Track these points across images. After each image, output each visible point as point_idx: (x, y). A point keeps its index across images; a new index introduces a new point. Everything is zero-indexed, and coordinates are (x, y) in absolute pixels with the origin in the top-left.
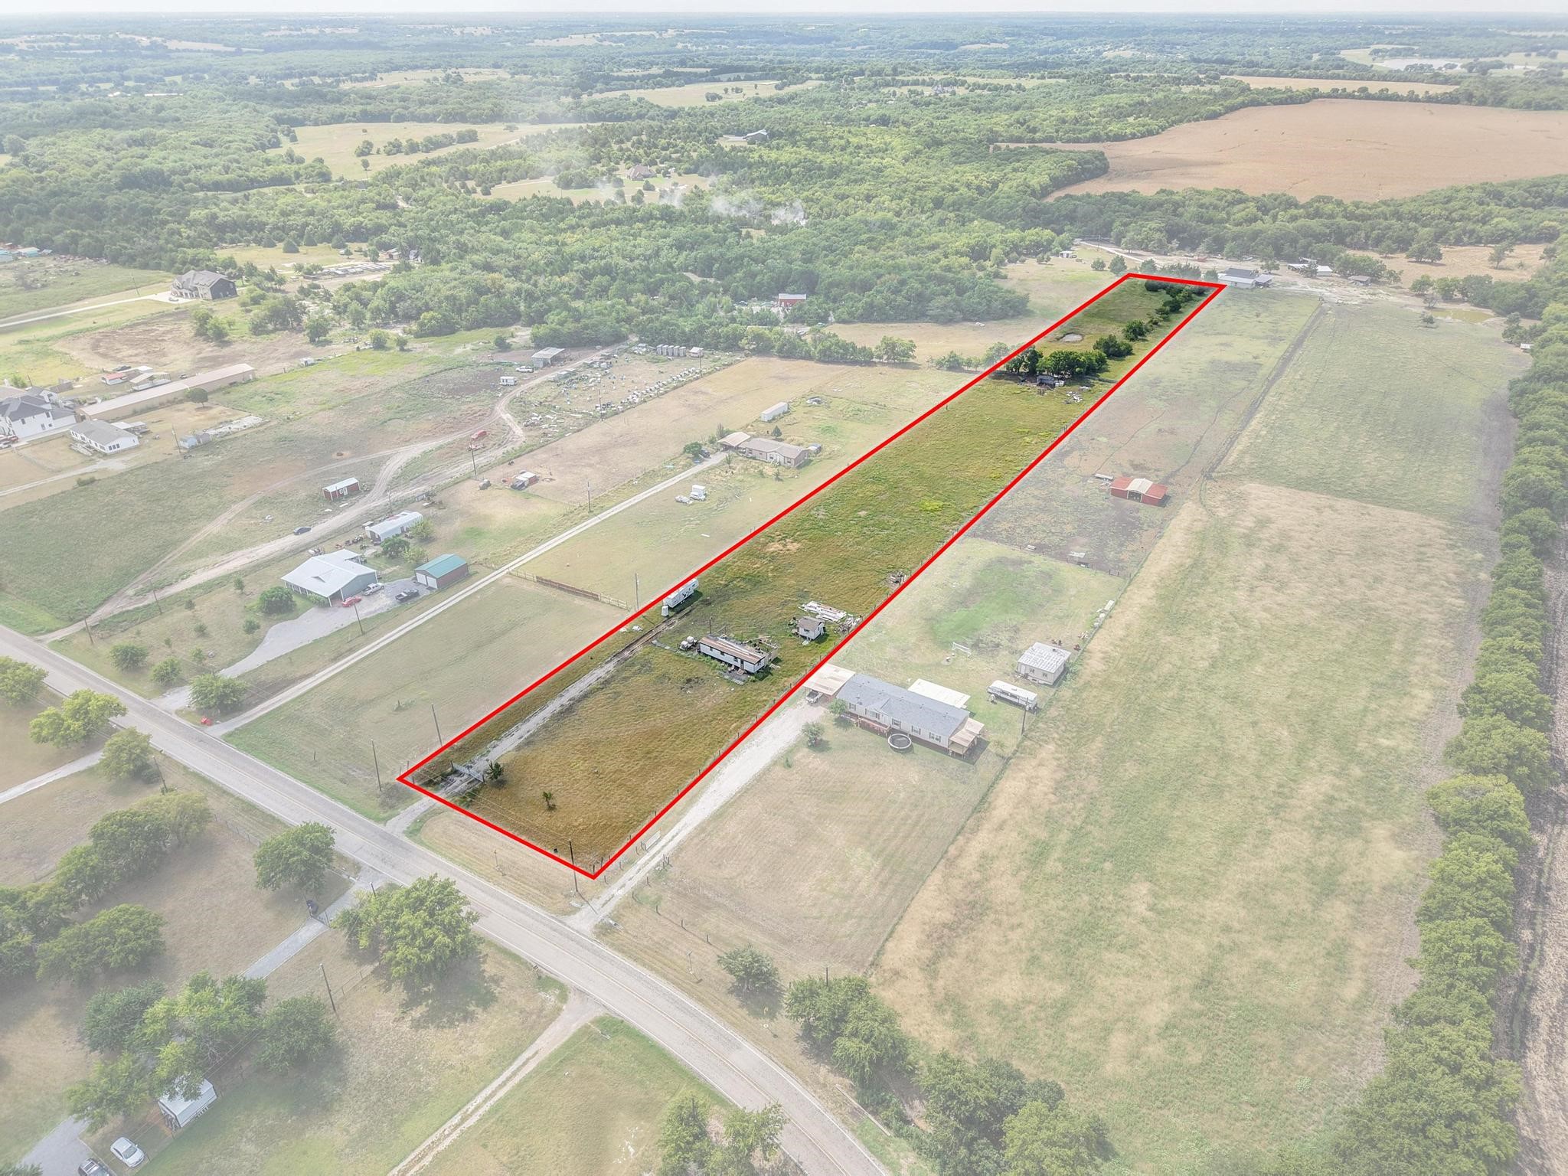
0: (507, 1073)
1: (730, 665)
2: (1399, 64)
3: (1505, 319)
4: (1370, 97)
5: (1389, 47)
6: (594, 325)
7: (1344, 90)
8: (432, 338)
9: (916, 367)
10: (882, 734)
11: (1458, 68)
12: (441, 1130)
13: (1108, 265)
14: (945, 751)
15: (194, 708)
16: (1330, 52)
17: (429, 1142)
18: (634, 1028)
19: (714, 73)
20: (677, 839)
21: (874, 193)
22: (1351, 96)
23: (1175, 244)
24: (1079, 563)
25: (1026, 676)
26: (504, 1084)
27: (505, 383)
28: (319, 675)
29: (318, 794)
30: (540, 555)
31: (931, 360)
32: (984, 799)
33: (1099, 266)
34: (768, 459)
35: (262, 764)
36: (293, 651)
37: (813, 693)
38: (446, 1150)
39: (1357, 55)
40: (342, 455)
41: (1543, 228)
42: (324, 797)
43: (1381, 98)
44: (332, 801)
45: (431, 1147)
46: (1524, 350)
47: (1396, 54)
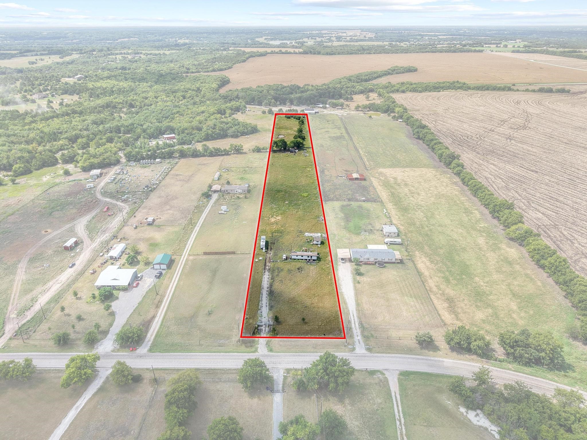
0: (395, 403)
1: (307, 260)
2: (277, 43)
3: (387, 114)
4: (283, 53)
5: (269, 37)
6: (107, 158)
7: (275, 51)
8: (23, 176)
9: (245, 153)
10: (373, 264)
11: (293, 43)
12: (398, 428)
13: (267, 112)
14: (394, 263)
15: (118, 347)
16: (252, 39)
17: (399, 433)
18: (412, 371)
19: (21, 53)
20: (355, 316)
21: (157, 95)
22: (277, 53)
23: (278, 103)
24: (364, 201)
25: (388, 236)
26: (398, 406)
27: (89, 187)
28: (158, 315)
29: (219, 354)
30: (192, 245)
31: (250, 150)
32: (418, 272)
33: (264, 112)
34: (235, 192)
35: (180, 354)
36: (134, 310)
37: (342, 259)
38: (406, 432)
39: (261, 40)
40: (47, 231)
41: (369, 88)
42: (222, 354)
43: (286, 53)
44: (227, 354)
45: (401, 434)
46: (400, 121)
47: (272, 39)
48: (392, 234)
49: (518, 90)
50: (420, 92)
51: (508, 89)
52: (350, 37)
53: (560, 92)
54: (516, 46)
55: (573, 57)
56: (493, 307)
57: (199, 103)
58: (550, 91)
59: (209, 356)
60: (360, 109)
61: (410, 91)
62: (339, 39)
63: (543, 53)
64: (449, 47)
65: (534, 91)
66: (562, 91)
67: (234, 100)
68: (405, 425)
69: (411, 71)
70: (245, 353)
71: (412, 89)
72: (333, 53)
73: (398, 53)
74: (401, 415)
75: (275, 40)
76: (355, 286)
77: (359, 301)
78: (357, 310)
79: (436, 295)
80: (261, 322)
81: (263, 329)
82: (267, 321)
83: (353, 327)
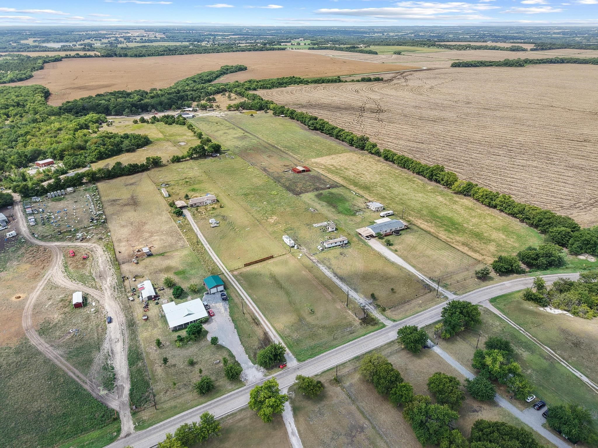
0: (506, 321)
1: (340, 245)
2: (58, 45)
3: (263, 111)
4: (81, 57)
5: (39, 39)
7: (70, 55)
9: (165, 165)
10: (391, 235)
11: (78, 46)
12: (525, 335)
13: (138, 121)
14: (404, 229)
15: (265, 370)
20: (421, 275)
22: (74, 57)
24: (329, 188)
25: (377, 210)
26: (510, 322)
27: (11, 236)
28: (267, 330)
29: (359, 339)
30: (222, 262)
31: (168, 161)
32: (425, 231)
33: (136, 122)
34: (205, 204)
35: (329, 352)
36: (239, 335)
37: (367, 237)
38: (532, 335)
39: (30, 42)
40: (20, 297)
41: (222, 88)
42: (362, 338)
43: (85, 57)
44: (366, 336)
45: (530, 337)
46: (283, 117)
47: (44, 42)
48: (380, 209)
49: (346, 81)
50: (270, 88)
51: (338, 80)
52: (140, 38)
53: (377, 81)
54: (307, 44)
55: (356, 52)
56: (494, 241)
57: (41, 120)
58: (369, 80)
59: (354, 343)
60: (232, 109)
61: (260, 88)
62: (128, 39)
63: (332, 50)
64: (252, 46)
65: (358, 81)
66: (378, 80)
67: (81, 112)
68: (526, 331)
69: (243, 70)
70: (378, 330)
71: (262, 87)
72: (142, 54)
73: (210, 53)
74: (518, 326)
75: (47, 42)
76: (397, 254)
77: (412, 264)
78: (418, 271)
79: (453, 243)
80: (361, 304)
81: (369, 308)
82: (364, 301)
83: (428, 283)
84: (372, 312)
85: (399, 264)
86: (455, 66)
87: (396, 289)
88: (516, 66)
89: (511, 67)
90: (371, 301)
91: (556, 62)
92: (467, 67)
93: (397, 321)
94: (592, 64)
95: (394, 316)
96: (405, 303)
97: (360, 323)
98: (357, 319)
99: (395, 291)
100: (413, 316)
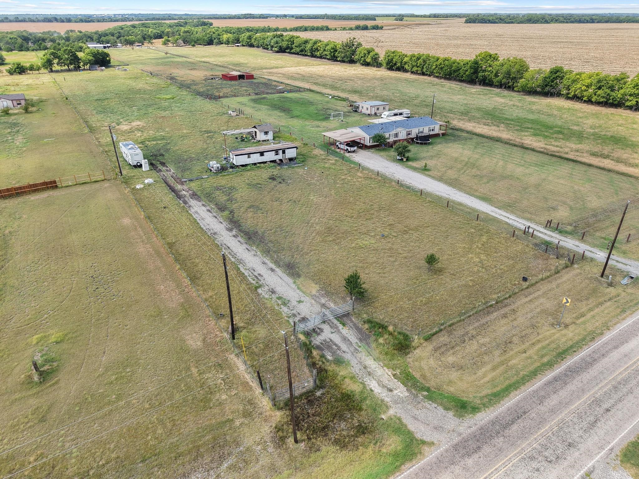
14: (438, 135)
25: (376, 113)
32: (488, 138)
46: (238, 46)
49: (336, 30)
51: (325, 28)
58: (365, 28)
65: (351, 29)
66: (376, 28)
76: (429, 176)
77: (477, 194)
78: (499, 208)
79: (567, 153)
80: (304, 320)
81: (336, 338)
82: (317, 308)
83: (547, 238)
84: (348, 356)
85: (437, 193)
86: (470, 22)
87: (443, 259)
88: (542, 23)
89: (535, 23)
90: (346, 306)
91: (586, 21)
92: (483, 23)
93: (475, 409)
94: (627, 23)
95: (454, 375)
96: (488, 309)
97: (278, 429)
98: (265, 403)
99: (439, 265)
100: (550, 375)
